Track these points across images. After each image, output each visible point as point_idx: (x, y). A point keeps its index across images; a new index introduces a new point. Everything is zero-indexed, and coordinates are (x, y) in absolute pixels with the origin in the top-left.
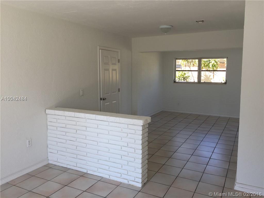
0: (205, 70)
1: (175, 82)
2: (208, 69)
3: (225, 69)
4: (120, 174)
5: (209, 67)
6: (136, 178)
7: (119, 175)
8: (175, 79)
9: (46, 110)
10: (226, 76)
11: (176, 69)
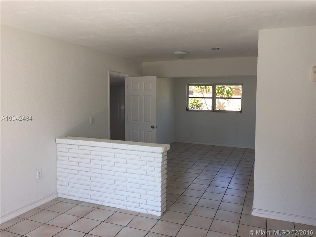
0: (220, 97)
1: (187, 110)
2: (222, 96)
3: (240, 97)
4: (139, 204)
5: (223, 94)
6: (155, 207)
7: (137, 205)
8: (188, 107)
9: (57, 139)
10: (242, 104)
11: (188, 96)
